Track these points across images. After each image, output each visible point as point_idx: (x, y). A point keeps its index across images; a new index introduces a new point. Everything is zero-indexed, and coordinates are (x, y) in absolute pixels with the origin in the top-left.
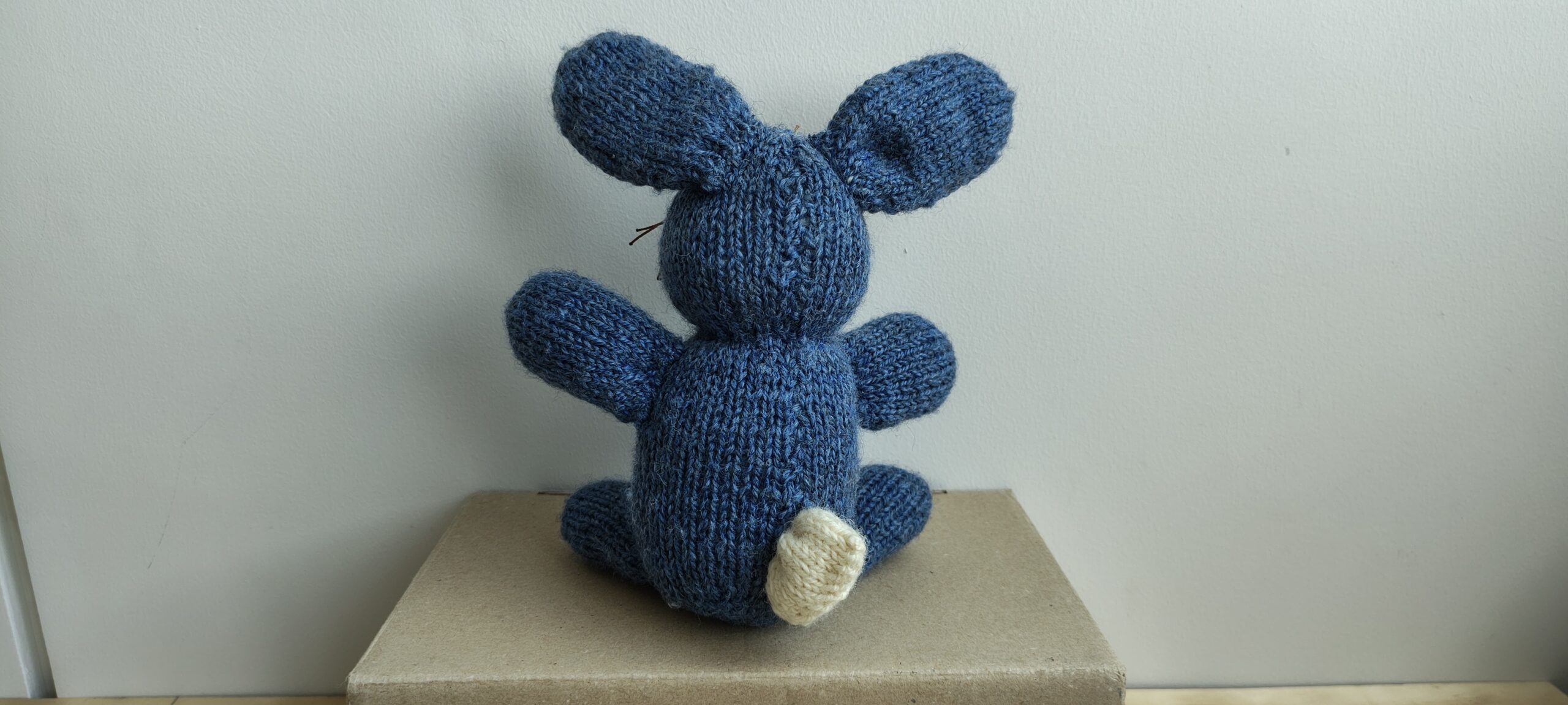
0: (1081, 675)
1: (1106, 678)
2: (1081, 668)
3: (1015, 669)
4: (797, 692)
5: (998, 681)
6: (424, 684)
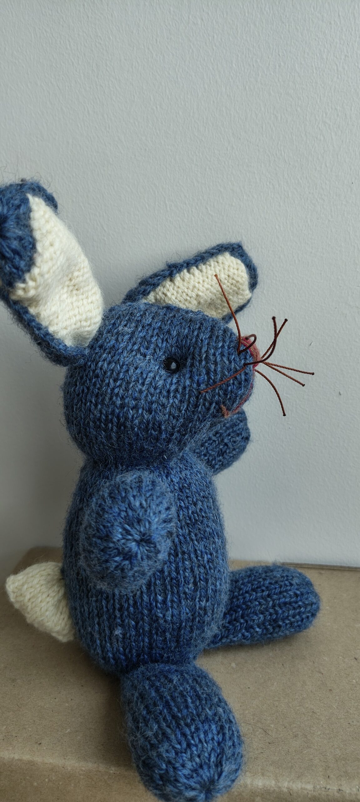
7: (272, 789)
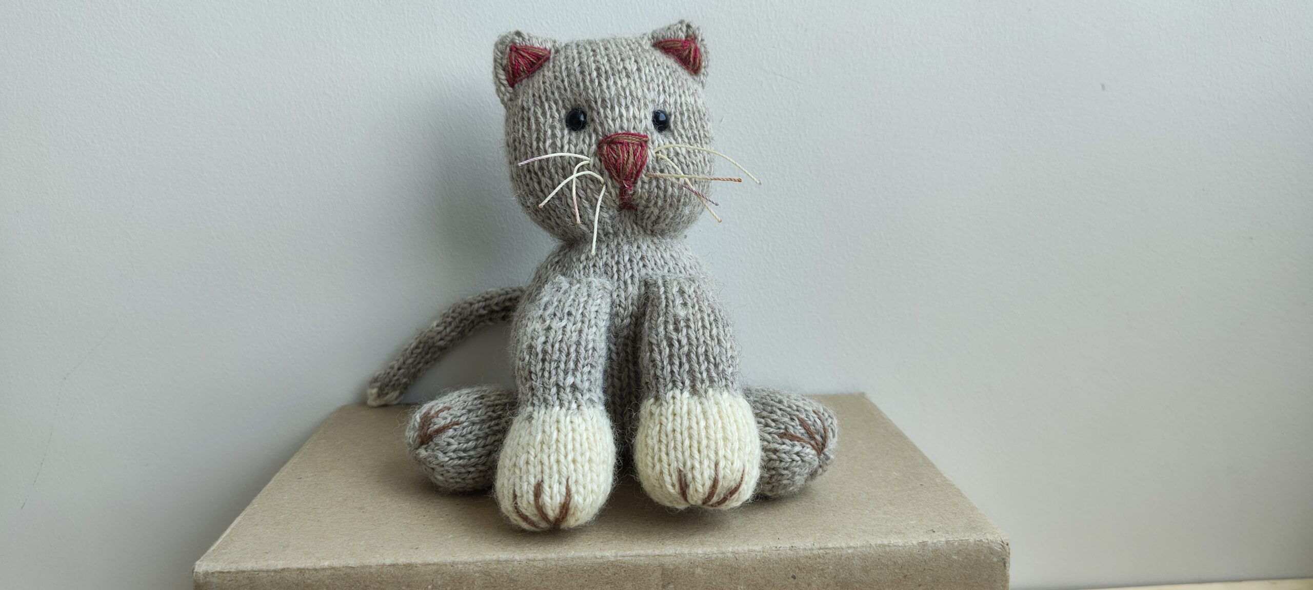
0: (964, 545)
1: (990, 548)
2: (963, 539)
3: (896, 541)
5: (881, 554)
6: (275, 571)
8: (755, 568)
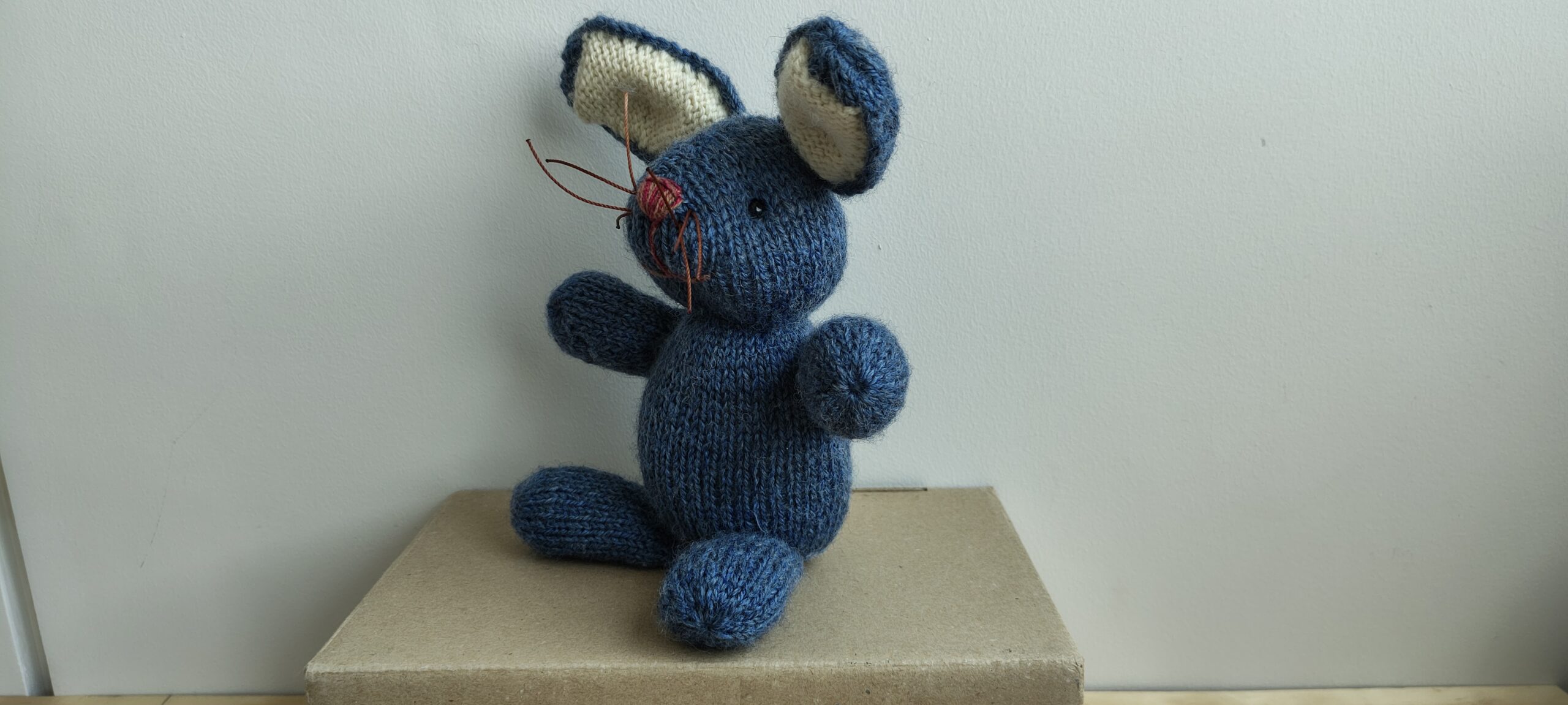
0: (1038, 666)
1: (1063, 669)
2: (1037, 659)
3: (971, 660)
4: (751, 682)
5: (954, 673)
6: (380, 673)
7: (791, 670)
8: (830, 682)
